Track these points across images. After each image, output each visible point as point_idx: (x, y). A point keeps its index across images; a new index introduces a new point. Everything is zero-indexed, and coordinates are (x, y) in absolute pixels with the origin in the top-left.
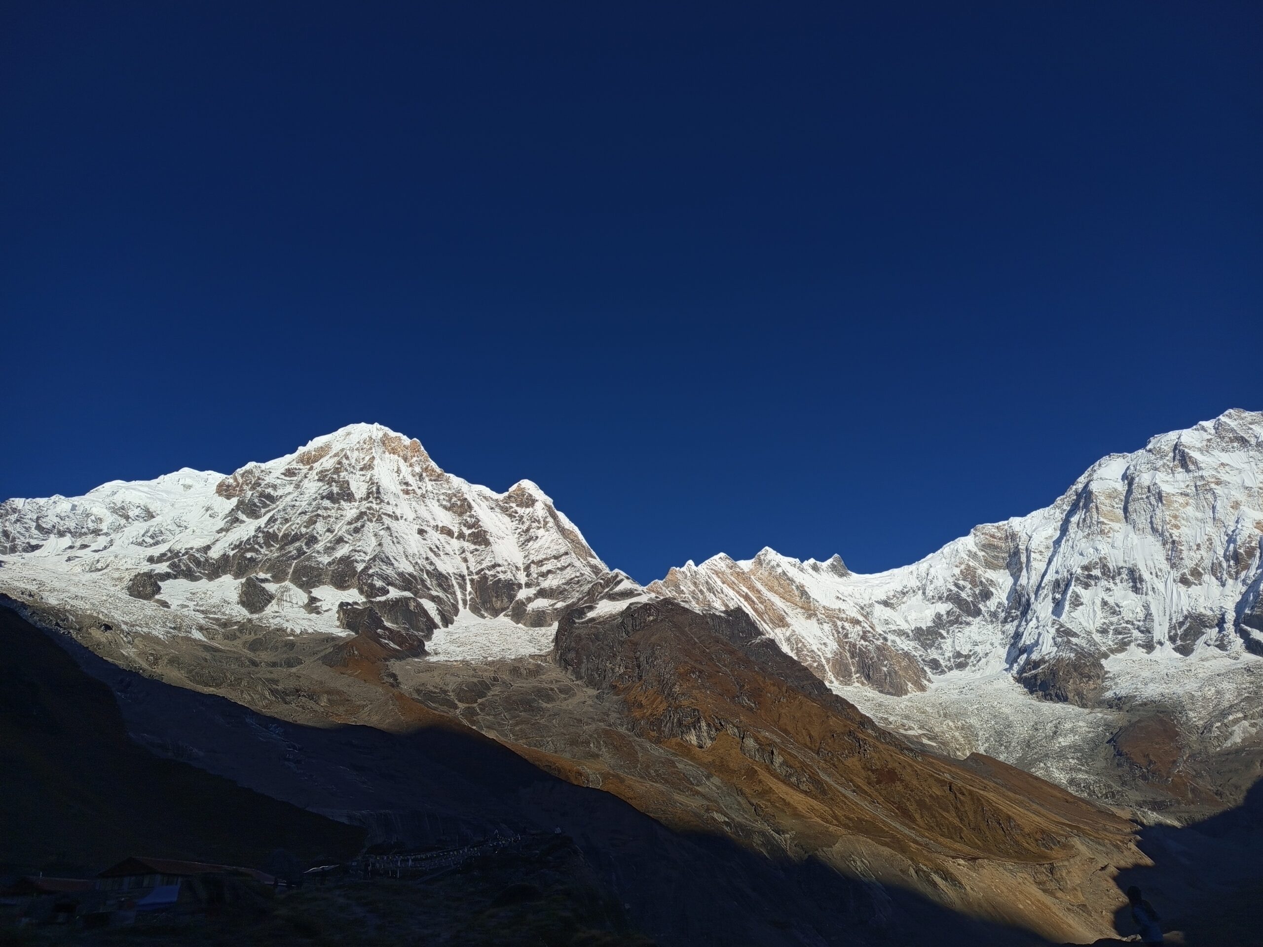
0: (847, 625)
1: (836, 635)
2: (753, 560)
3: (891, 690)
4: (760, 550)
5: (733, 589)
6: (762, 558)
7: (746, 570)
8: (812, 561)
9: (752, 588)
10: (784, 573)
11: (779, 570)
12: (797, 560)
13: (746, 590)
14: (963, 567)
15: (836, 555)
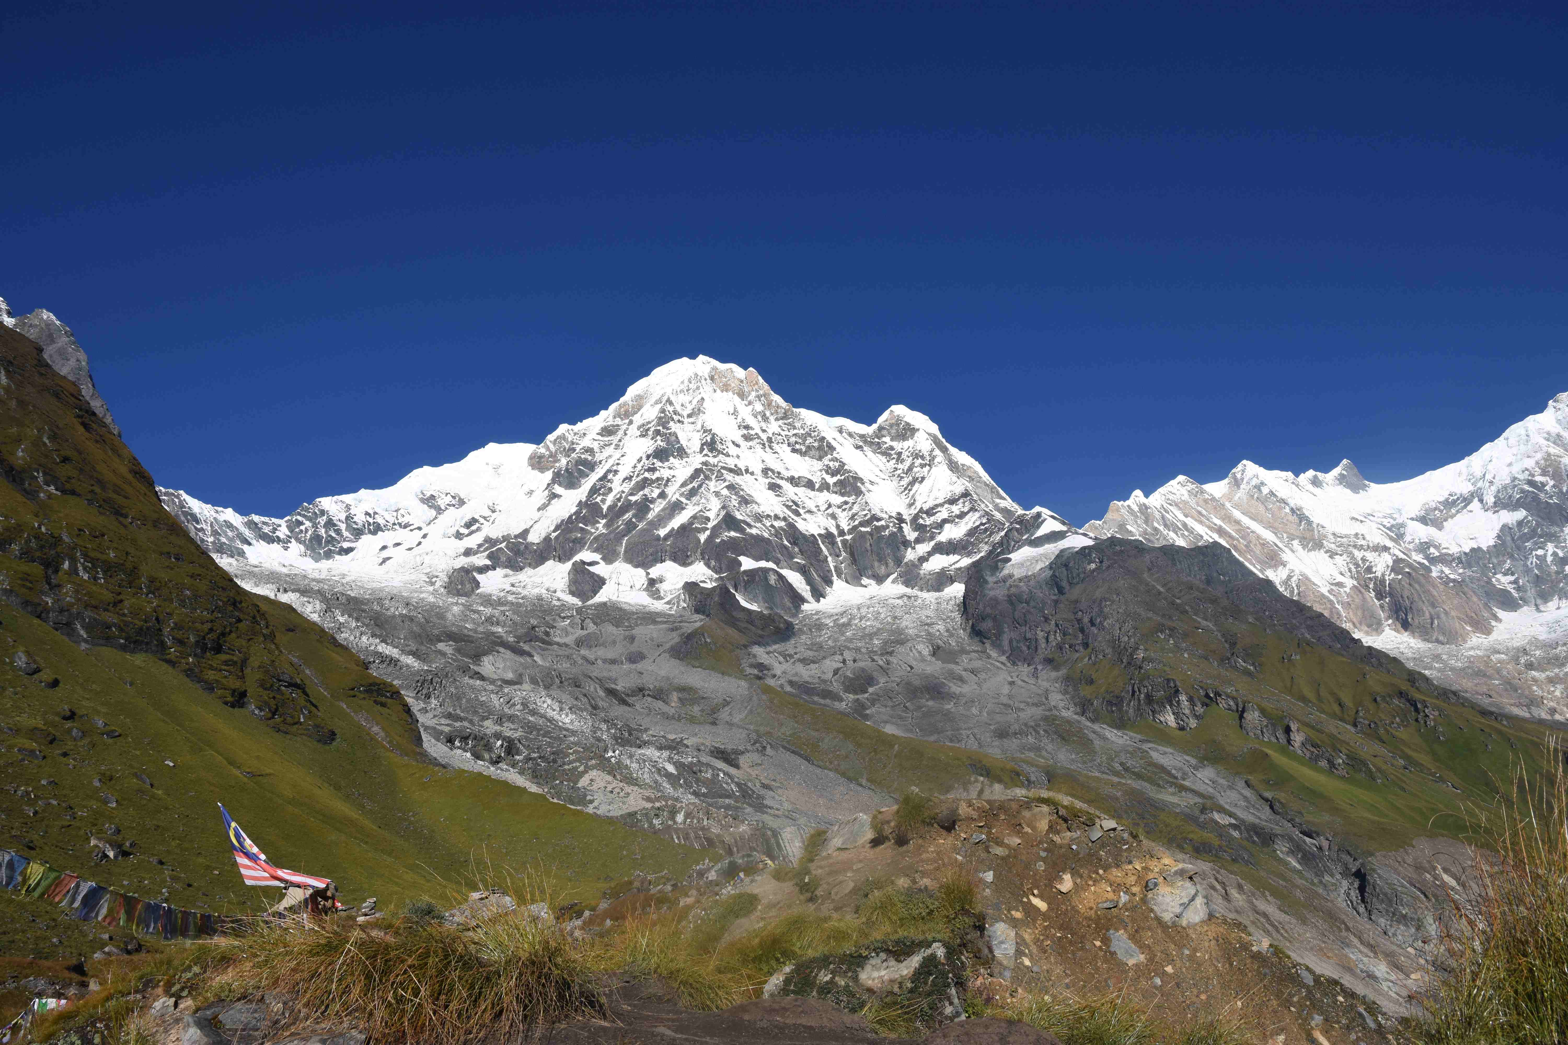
0: (1370, 556)
1: (1354, 570)
2: (1226, 481)
3: (1441, 638)
4: (1235, 465)
5: (1201, 522)
6: (1239, 476)
7: (1217, 495)
8: (1311, 473)
9: (1228, 518)
10: (1272, 493)
11: (1265, 490)
12: (1290, 475)
13: (1218, 522)
14: (1539, 456)
15: (1345, 461)
